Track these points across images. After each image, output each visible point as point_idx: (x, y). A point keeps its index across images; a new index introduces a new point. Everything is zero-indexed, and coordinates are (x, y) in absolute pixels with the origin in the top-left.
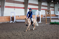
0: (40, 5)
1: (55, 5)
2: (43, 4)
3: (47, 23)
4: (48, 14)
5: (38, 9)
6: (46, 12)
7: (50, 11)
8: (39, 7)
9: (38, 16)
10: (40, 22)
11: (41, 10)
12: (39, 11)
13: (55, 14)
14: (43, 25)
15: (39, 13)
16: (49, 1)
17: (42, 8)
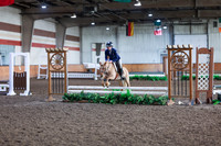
0: (26, 31)
1: (84, 30)
2: (39, 24)
3: (51, 98)
4: (58, 62)
5: (20, 43)
6: (51, 55)
7: (65, 52)
8: (23, 37)
9: (20, 70)
10: (26, 93)
11: (32, 49)
12: (23, 51)
13: (81, 63)
14: (37, 103)
15: (23, 58)
16: (60, 16)
17: (33, 41)
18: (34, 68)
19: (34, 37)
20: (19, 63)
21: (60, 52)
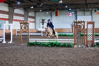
0: (11, 14)
1: (37, 13)
2: (17, 11)
3: (22, 44)
4: (25, 28)
5: (8, 20)
6: (22, 25)
7: (28, 23)
8: (9, 16)
9: (8, 32)
10: (11, 42)
11: (13, 22)
12: (9, 23)
13: (36, 28)
14: (16, 46)
15: (9, 26)
16: (26, 7)
17: (14, 18)
18: (14, 31)
19: (14, 16)
20: (7, 28)
21: (26, 24)
